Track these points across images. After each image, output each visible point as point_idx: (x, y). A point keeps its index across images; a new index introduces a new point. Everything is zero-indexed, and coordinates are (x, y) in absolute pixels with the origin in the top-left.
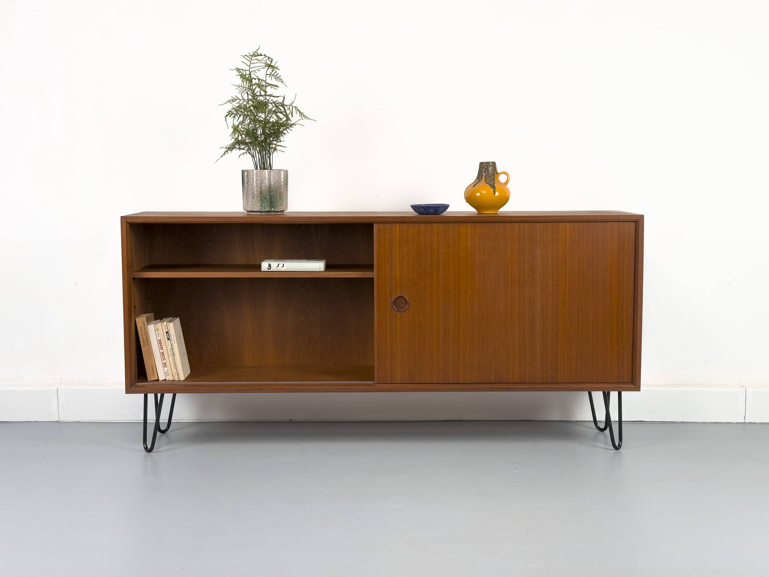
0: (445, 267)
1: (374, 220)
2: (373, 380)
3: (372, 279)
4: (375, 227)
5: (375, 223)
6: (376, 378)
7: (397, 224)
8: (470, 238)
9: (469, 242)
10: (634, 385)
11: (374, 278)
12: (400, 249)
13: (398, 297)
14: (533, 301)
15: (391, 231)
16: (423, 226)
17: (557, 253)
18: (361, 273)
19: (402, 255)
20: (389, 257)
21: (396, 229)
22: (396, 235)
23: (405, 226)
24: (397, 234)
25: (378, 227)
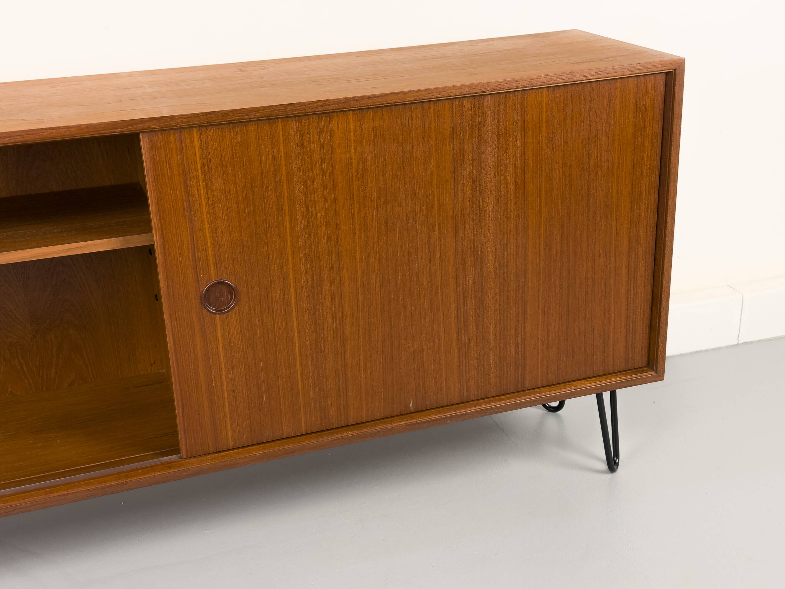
0: (307, 208)
1: (140, 126)
2: (177, 451)
3: (150, 250)
4: (144, 142)
5: (142, 132)
6: (183, 448)
7: (195, 129)
8: (355, 142)
9: (353, 151)
10: (653, 370)
11: (153, 246)
12: (207, 185)
13: (214, 284)
14: (482, 252)
15: (182, 147)
16: (252, 128)
17: (524, 153)
18: (121, 239)
19: (214, 196)
20: (185, 203)
21: (192, 141)
22: (195, 155)
23: (212, 134)
24: (197, 150)
25: (151, 141)
